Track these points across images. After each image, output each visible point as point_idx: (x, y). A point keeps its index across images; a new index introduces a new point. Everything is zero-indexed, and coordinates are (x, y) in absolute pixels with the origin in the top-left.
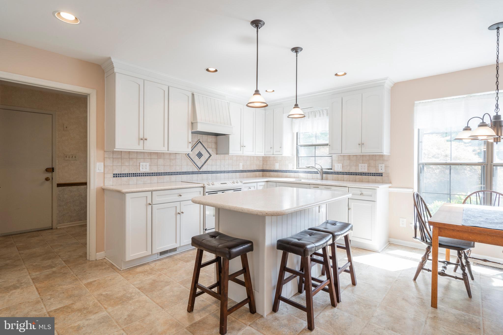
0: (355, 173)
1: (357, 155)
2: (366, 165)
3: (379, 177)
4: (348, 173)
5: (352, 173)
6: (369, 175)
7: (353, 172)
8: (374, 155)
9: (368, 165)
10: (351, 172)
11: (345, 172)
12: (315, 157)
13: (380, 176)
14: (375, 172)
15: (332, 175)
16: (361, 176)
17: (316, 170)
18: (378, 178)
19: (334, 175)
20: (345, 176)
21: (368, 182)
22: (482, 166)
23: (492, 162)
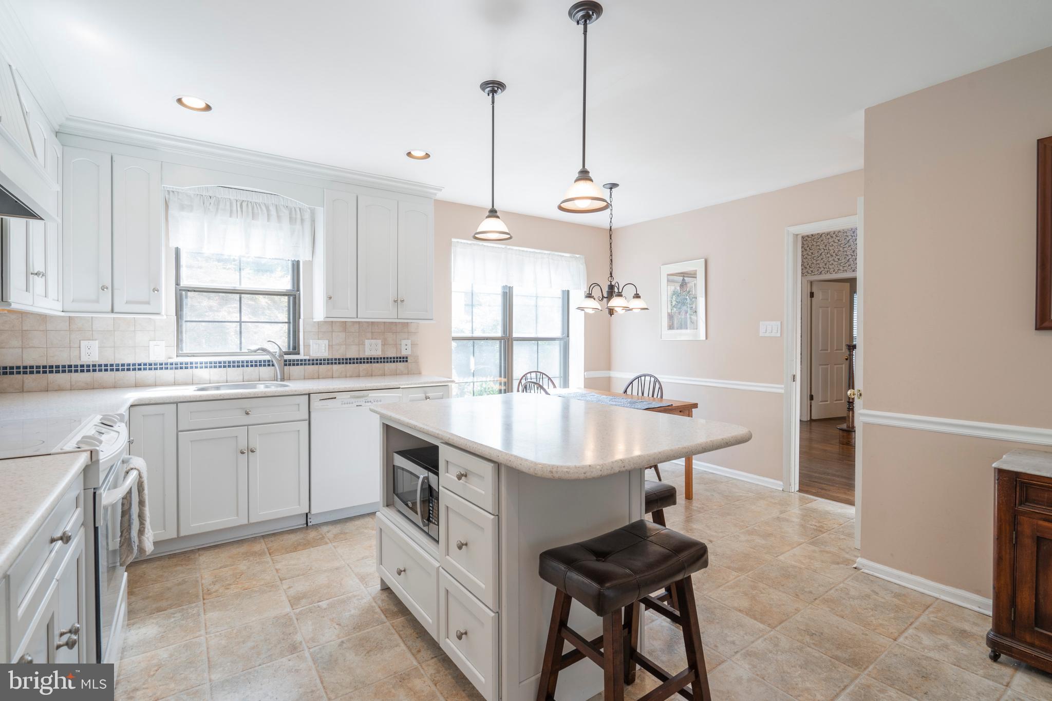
0: (357, 359)
1: (361, 322)
2: (379, 342)
3: (402, 363)
4: (343, 359)
5: (350, 359)
6: (384, 362)
7: (352, 357)
8: (392, 322)
9: (382, 342)
10: (348, 357)
11: (336, 359)
12: (240, 322)
13: (403, 361)
14: (395, 356)
15: (303, 367)
16: (369, 364)
17: (267, 357)
18: (401, 366)
19: (307, 367)
20: (335, 367)
21: (384, 375)
22: (503, 341)
23: (512, 336)
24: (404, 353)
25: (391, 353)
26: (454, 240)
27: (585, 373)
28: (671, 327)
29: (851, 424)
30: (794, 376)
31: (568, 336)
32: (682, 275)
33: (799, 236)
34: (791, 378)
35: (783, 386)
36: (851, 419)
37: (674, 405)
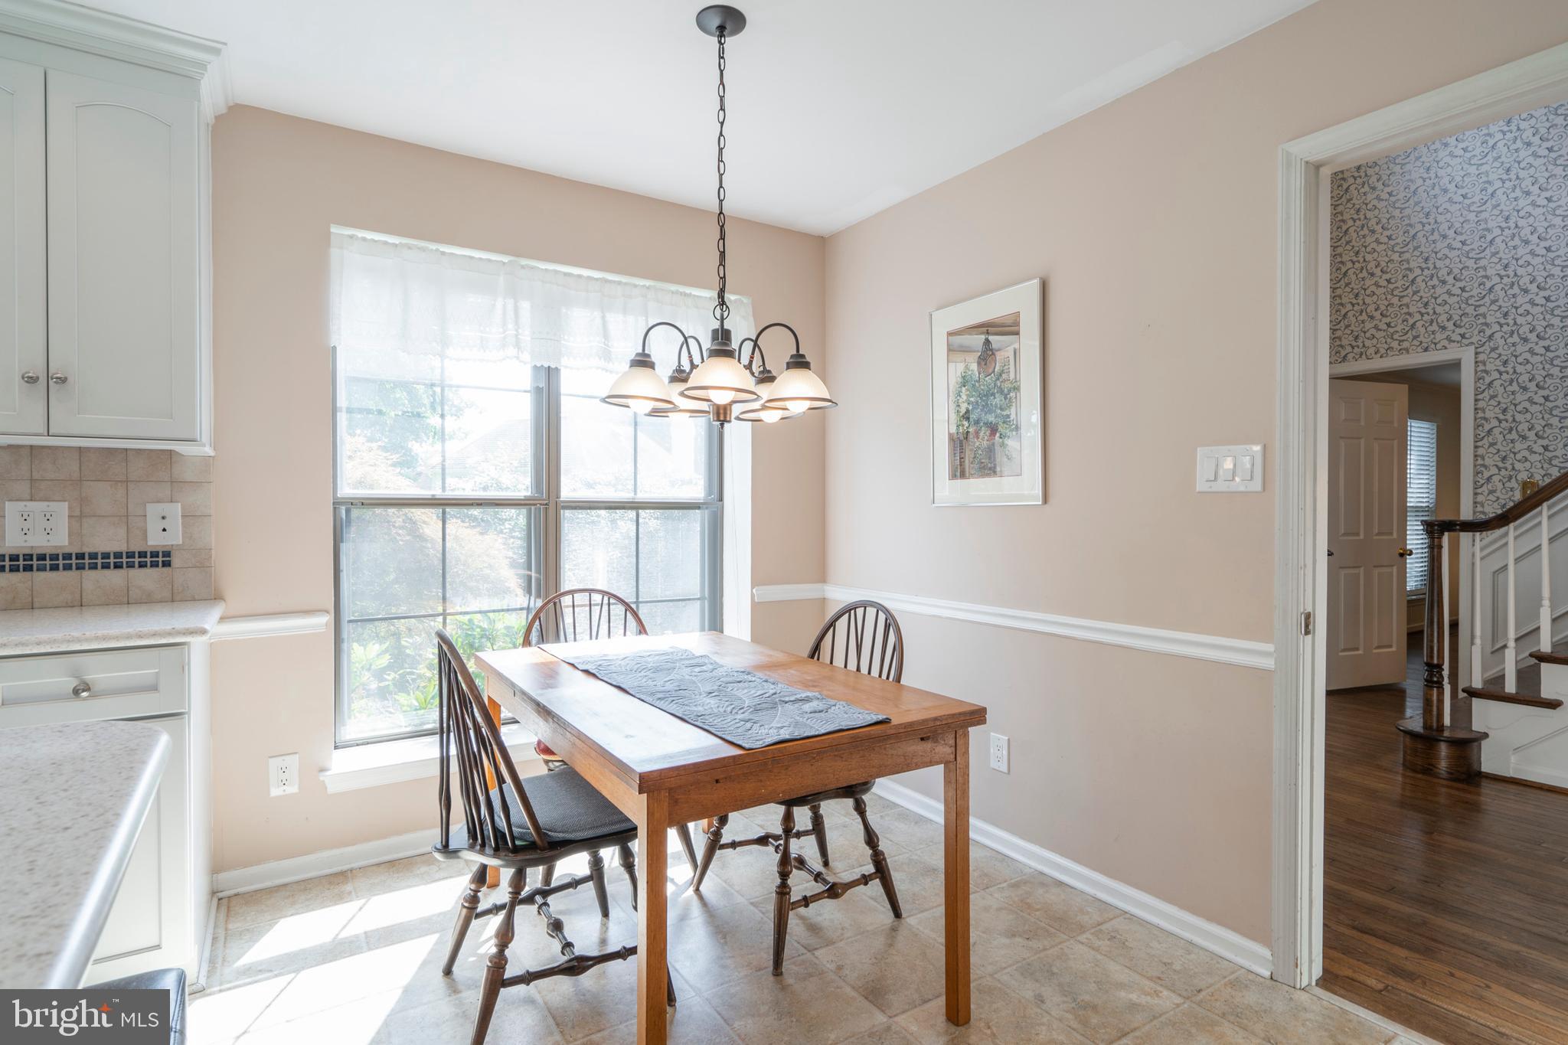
2: (60, 508)
6: (81, 567)
8: (111, 451)
9: (71, 508)
14: (122, 548)
21: (79, 605)
22: (533, 508)
23: (558, 496)
24: (155, 540)
25: (107, 539)
26: (335, 229)
27: (754, 590)
28: (959, 472)
29: (1435, 719)
30: (1308, 616)
31: (721, 499)
32: (985, 329)
33: (1322, 170)
34: (1295, 621)
35: (1270, 647)
36: (1435, 709)
37: (895, 721)
